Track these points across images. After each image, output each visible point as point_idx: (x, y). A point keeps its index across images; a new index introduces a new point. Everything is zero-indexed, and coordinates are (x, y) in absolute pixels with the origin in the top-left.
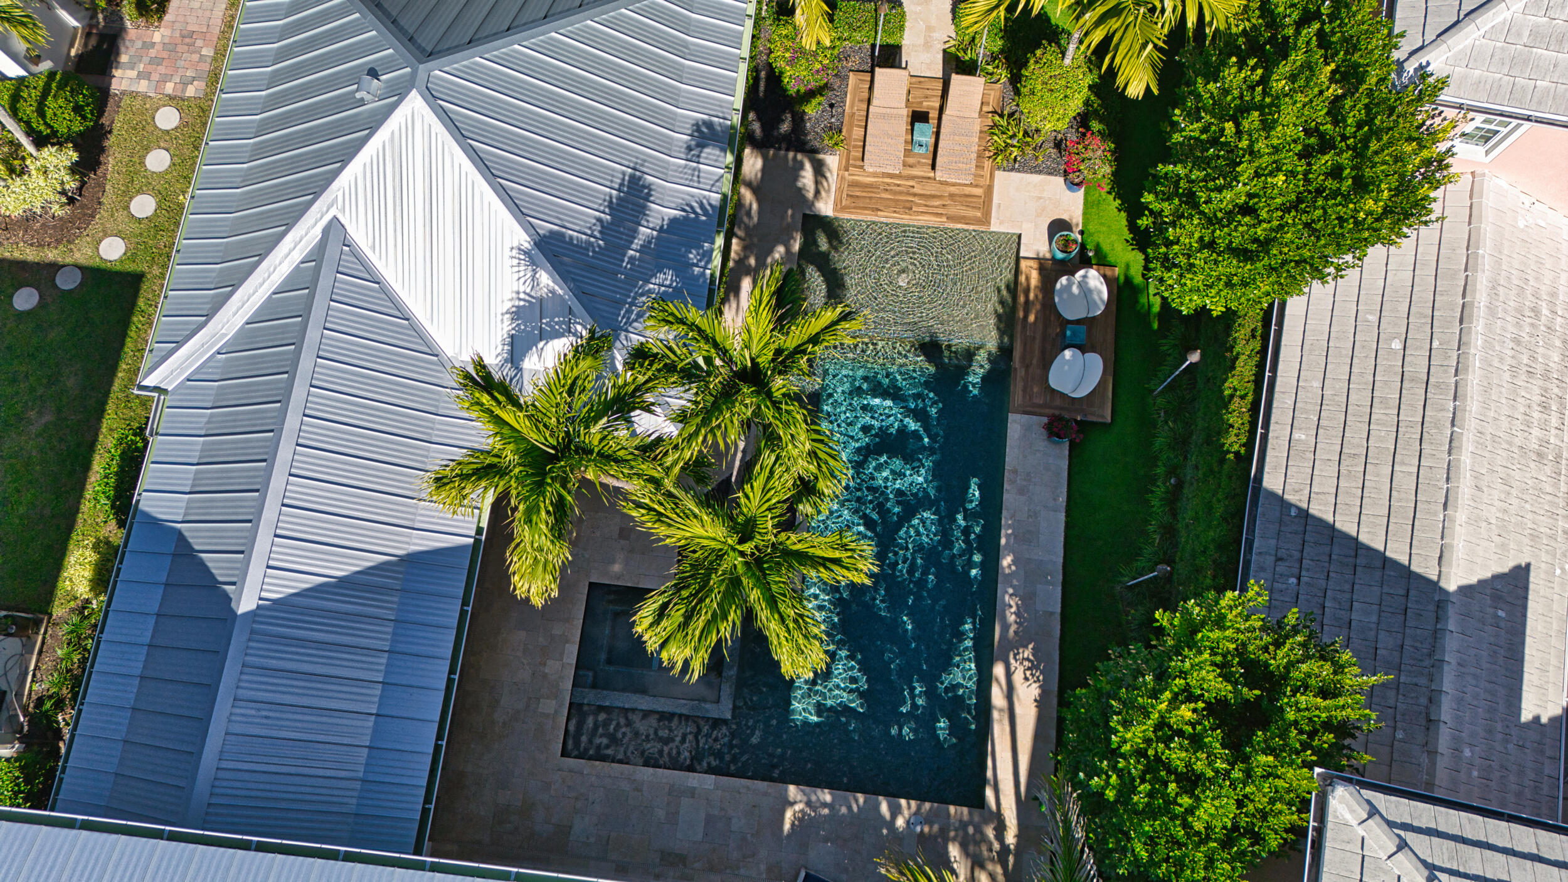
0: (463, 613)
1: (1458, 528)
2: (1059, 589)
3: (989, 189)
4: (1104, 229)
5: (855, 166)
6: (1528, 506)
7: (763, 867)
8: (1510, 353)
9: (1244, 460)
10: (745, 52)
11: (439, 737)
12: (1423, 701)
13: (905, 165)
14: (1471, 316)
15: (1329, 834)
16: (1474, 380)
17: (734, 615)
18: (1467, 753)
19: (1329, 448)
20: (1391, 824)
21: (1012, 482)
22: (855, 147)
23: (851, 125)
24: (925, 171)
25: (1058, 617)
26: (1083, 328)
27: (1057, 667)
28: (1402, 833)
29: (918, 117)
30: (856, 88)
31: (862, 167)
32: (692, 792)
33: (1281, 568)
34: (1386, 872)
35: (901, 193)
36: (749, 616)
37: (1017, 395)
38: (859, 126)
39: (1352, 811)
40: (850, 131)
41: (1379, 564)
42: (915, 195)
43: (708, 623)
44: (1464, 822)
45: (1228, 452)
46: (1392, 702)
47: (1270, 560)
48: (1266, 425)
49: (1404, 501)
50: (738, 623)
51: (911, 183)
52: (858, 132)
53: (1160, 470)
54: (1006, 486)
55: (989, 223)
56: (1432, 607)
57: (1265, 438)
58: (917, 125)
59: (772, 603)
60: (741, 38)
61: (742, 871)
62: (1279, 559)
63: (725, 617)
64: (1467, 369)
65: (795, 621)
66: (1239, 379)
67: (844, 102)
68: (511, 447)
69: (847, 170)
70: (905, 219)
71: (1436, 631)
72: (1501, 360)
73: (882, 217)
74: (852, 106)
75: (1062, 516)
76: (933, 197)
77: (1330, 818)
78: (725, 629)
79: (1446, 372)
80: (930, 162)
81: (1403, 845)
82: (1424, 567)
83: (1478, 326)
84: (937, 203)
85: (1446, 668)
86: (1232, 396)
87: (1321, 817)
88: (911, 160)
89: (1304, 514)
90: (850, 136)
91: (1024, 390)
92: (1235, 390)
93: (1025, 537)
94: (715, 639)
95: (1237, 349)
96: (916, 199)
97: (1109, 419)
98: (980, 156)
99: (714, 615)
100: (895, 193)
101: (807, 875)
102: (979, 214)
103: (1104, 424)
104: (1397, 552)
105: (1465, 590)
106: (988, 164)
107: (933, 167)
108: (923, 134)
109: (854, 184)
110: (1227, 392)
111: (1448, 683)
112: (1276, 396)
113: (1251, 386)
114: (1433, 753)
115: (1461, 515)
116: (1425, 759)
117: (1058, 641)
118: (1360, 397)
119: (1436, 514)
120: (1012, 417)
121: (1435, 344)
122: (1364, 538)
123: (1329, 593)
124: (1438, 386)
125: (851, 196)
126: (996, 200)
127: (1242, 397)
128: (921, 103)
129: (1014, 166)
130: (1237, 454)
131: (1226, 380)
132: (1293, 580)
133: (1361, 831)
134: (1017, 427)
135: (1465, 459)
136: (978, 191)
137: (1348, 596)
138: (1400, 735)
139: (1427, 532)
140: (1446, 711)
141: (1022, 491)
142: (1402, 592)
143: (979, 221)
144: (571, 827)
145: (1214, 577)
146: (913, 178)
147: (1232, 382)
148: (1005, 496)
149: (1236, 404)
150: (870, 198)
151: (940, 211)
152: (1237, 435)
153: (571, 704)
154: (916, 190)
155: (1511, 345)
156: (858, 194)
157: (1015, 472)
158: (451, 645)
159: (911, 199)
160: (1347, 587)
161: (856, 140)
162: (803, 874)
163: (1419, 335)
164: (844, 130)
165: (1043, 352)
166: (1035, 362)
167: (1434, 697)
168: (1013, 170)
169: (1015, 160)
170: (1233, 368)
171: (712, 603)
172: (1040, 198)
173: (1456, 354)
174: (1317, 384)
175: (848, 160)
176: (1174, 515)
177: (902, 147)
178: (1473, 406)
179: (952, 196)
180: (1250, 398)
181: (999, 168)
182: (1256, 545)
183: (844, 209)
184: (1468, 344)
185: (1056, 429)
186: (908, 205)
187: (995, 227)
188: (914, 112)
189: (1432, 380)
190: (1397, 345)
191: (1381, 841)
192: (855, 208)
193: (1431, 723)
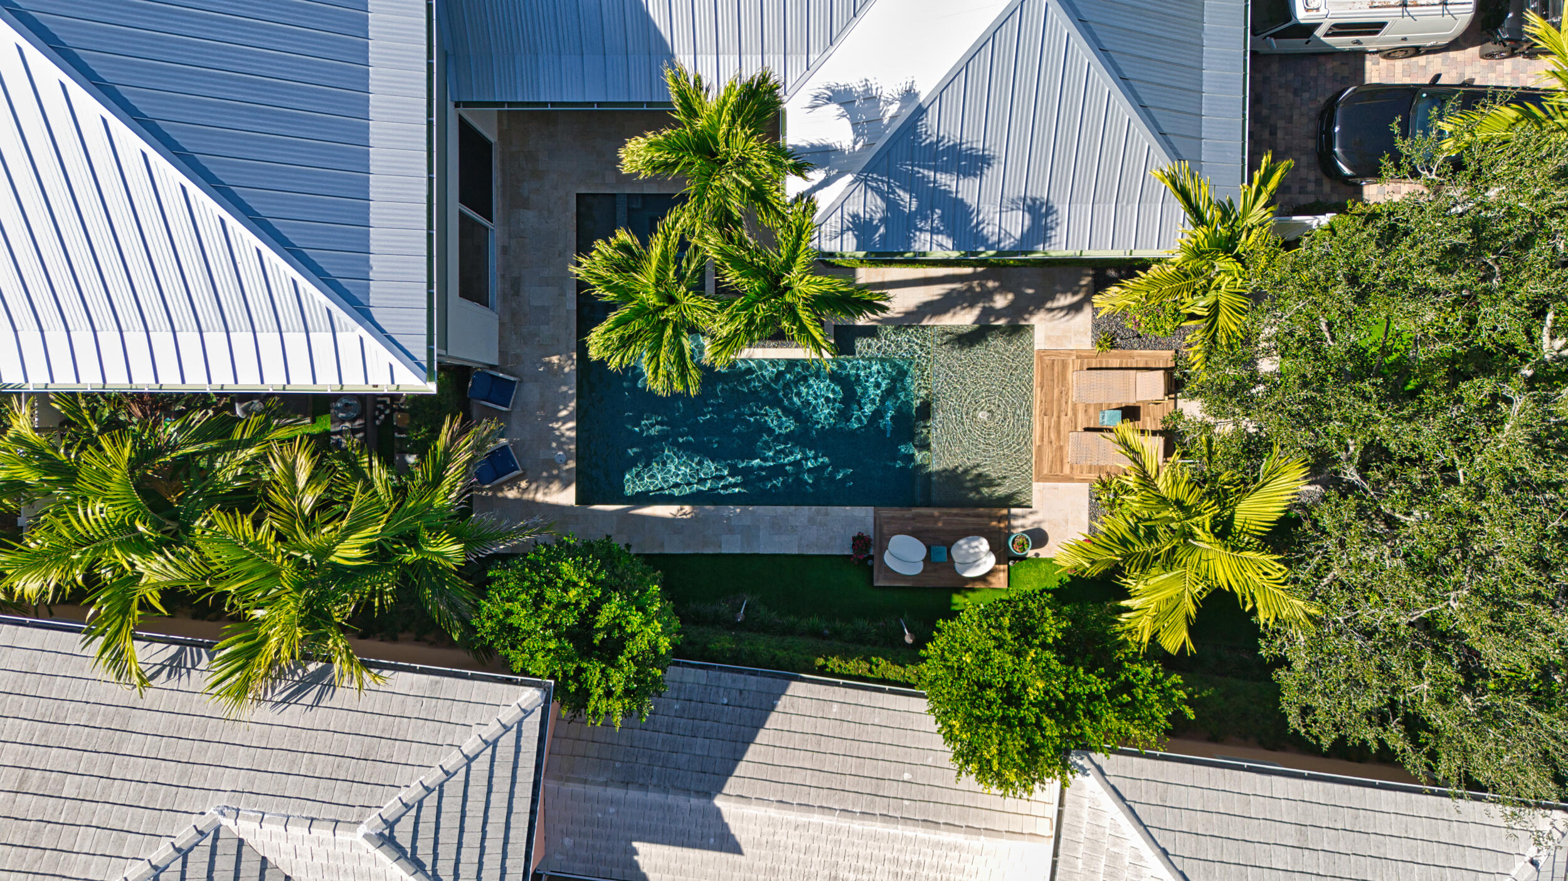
0: (641, 104)
1: (764, 809)
2: (738, 552)
3: (1070, 479)
4: (1043, 576)
5: (1082, 364)
6: (794, 866)
7: (518, 351)
8: (908, 859)
9: (822, 671)
10: (1137, 254)
11: (553, 104)
12: (641, 781)
13: (1087, 406)
14: (928, 827)
15: (512, 687)
16: (878, 827)
17: (610, 296)
18: (612, 810)
19: (823, 727)
20: (520, 723)
21: (818, 513)
22: (1101, 362)
23: (1121, 357)
24: (1082, 423)
25: (718, 551)
26: (945, 558)
27: (681, 552)
28: (515, 729)
29: (1131, 413)
30: (1159, 358)
31: (1081, 369)
32: (563, 294)
33: (735, 693)
34: (490, 718)
35: (1060, 405)
36: (612, 307)
37: (887, 512)
38: (1121, 362)
39: (526, 700)
40: (1115, 356)
41: (737, 756)
42: (1059, 417)
43: (602, 278)
44: (528, 770)
45: (826, 660)
46: (640, 760)
47: (741, 686)
48: (845, 686)
49: (783, 775)
50: (605, 299)
51: (1070, 413)
52: (1116, 363)
53: (838, 624)
54: (814, 508)
55: (1037, 481)
56: (706, 789)
57: (837, 684)
58: (1120, 412)
59: (622, 322)
60: (1146, 248)
61: (514, 337)
62: (741, 692)
63: (608, 289)
64: (885, 822)
65: (609, 339)
66: (885, 667)
67: (1145, 348)
68: (706, 124)
69: (1077, 357)
70: (1036, 411)
71: (689, 790)
72: (900, 851)
73: (1037, 391)
74: (1141, 356)
75: (795, 551)
76: (1059, 432)
77: (522, 688)
78: (600, 290)
79: (884, 808)
80: (1092, 426)
81: (506, 729)
82: (732, 785)
83: (921, 833)
84: (1053, 436)
85: (664, 795)
86: (871, 663)
87: (523, 683)
88: (1091, 410)
89: (772, 708)
90: (1110, 357)
91: (893, 518)
92: (877, 666)
93: (776, 526)
94: (593, 283)
95: (910, 667)
96: (1055, 418)
97: (876, 584)
98: (1101, 469)
99: (610, 282)
100: (1059, 401)
101: (514, 382)
102: (1045, 472)
103: (871, 580)
104: (741, 769)
105: (718, 813)
106: (1094, 476)
107: (1087, 429)
108: (1111, 418)
109: (1064, 365)
110: (874, 659)
111: (654, 797)
112: (868, 693)
113: (880, 676)
114: (606, 784)
115: (773, 812)
116: (602, 779)
117: (700, 552)
118: (865, 750)
119: (774, 795)
120: (871, 509)
121: (906, 803)
122: (752, 747)
123: (716, 724)
124: (872, 802)
125: (1053, 364)
126: (1062, 485)
127: (870, 671)
128: (1149, 415)
129: (1094, 499)
130: (826, 666)
131: (886, 659)
132: (726, 701)
133: (514, 704)
134: (863, 515)
135: (816, 818)
136: (1067, 470)
137: (714, 736)
138: (618, 765)
139: (759, 790)
140: (634, 794)
141: (811, 520)
142: (717, 771)
143: (1039, 472)
144: (528, 209)
145: (730, 650)
146: (1075, 414)
147: (883, 663)
148: (806, 508)
149: (865, 666)
150: (1053, 380)
151: (1046, 440)
152: (839, 666)
153: (614, 195)
154: (1063, 419)
155: (915, 859)
156: (1056, 369)
157: (827, 514)
158: (617, 100)
159: (1055, 414)
160: (721, 736)
161: (1107, 362)
162: (512, 379)
163: (914, 792)
164: (1113, 351)
165: (927, 531)
166: (918, 525)
167: (644, 787)
168: (1091, 497)
169: (1099, 499)
170: (893, 663)
171: (616, 279)
172: (1067, 522)
173: (898, 815)
174: (877, 721)
175: (1087, 357)
176: (802, 634)
177: (1102, 400)
178: (857, 825)
179: (1061, 448)
180: (869, 675)
181: (1091, 486)
182: (752, 677)
183: (1041, 358)
184: (906, 824)
185: (861, 542)
186: (1049, 412)
187: (1036, 486)
188: (1139, 408)
189: (877, 799)
190: (907, 776)
191: (509, 715)
192: (1042, 368)
193: (626, 784)
